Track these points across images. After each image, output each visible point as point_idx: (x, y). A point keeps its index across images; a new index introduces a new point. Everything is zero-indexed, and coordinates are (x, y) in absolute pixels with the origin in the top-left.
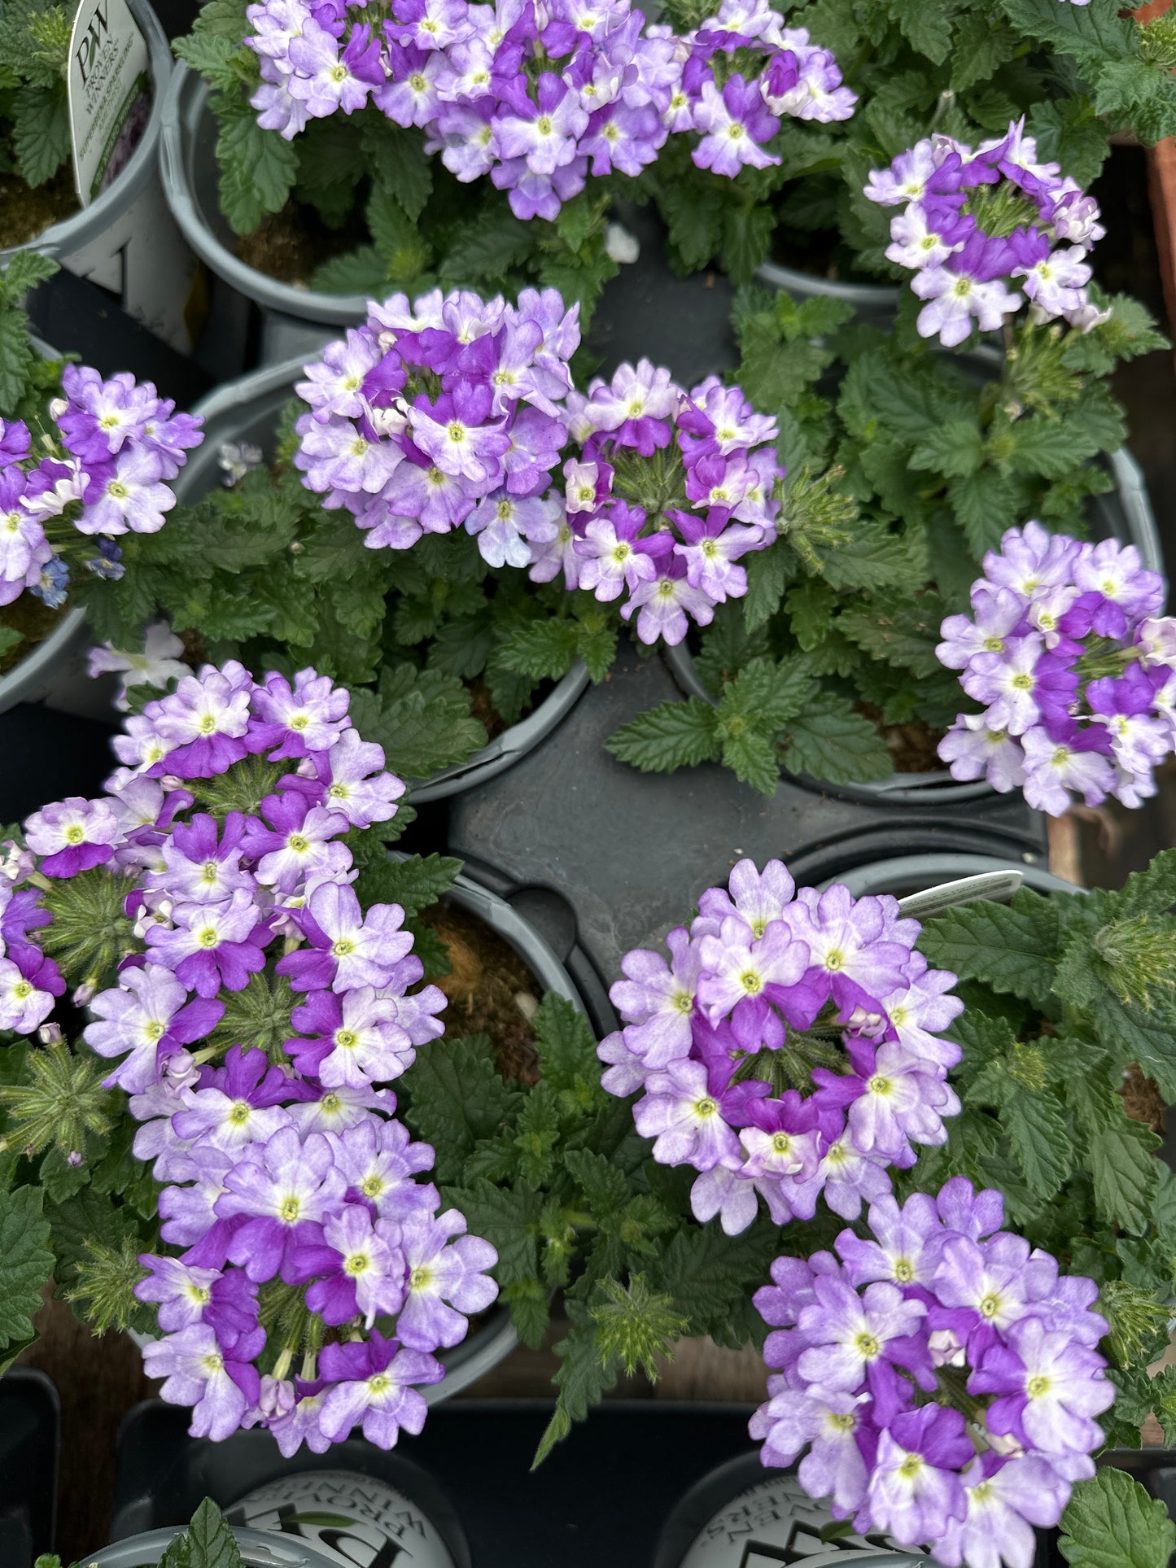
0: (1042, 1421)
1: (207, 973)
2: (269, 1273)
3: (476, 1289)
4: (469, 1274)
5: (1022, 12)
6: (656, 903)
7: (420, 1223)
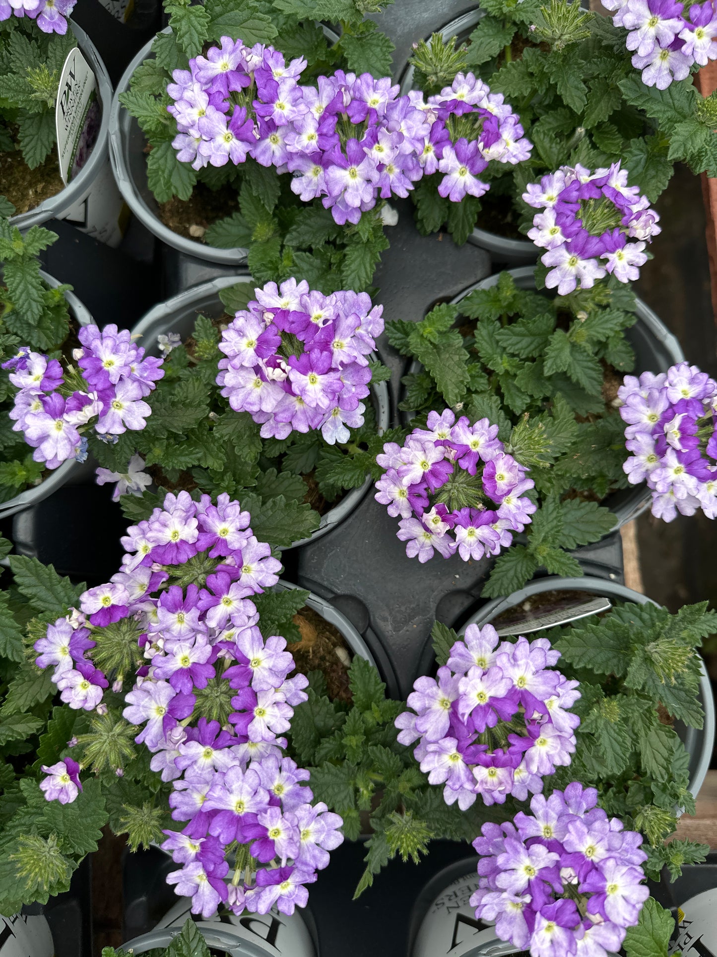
0: (614, 907)
1: (186, 681)
2: (231, 838)
3: (332, 838)
4: (329, 830)
5: (630, 89)
6: (412, 606)
7: (305, 810)
